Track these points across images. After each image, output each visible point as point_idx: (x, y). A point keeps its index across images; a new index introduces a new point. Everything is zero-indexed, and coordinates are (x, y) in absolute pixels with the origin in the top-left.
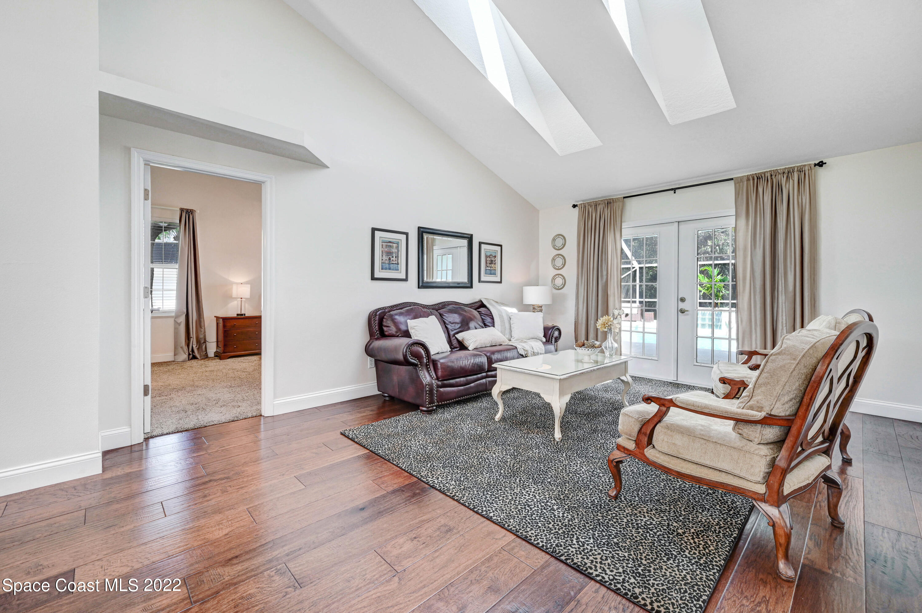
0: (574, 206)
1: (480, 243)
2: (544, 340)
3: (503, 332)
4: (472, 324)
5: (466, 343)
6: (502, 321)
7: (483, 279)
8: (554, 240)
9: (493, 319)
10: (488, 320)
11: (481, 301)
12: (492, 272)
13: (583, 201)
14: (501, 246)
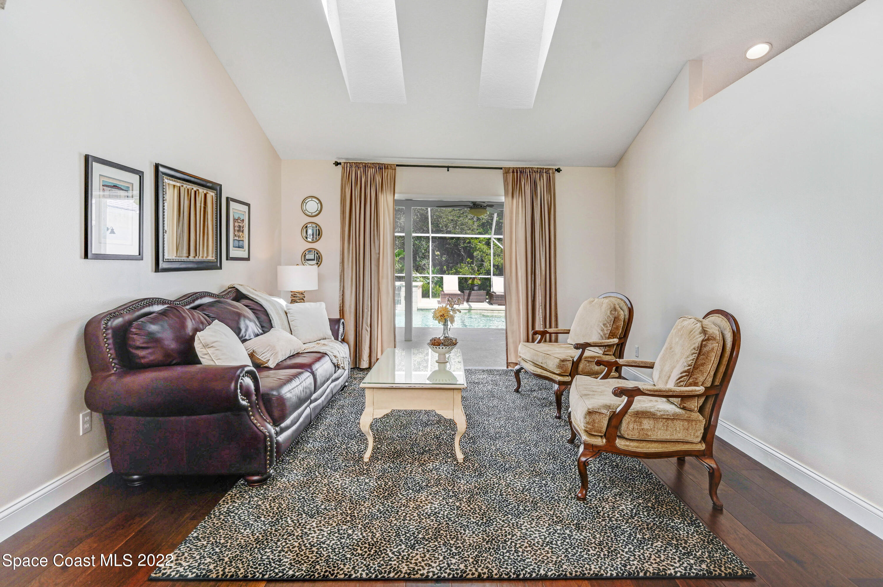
13: (347, 159)
14: (248, 205)
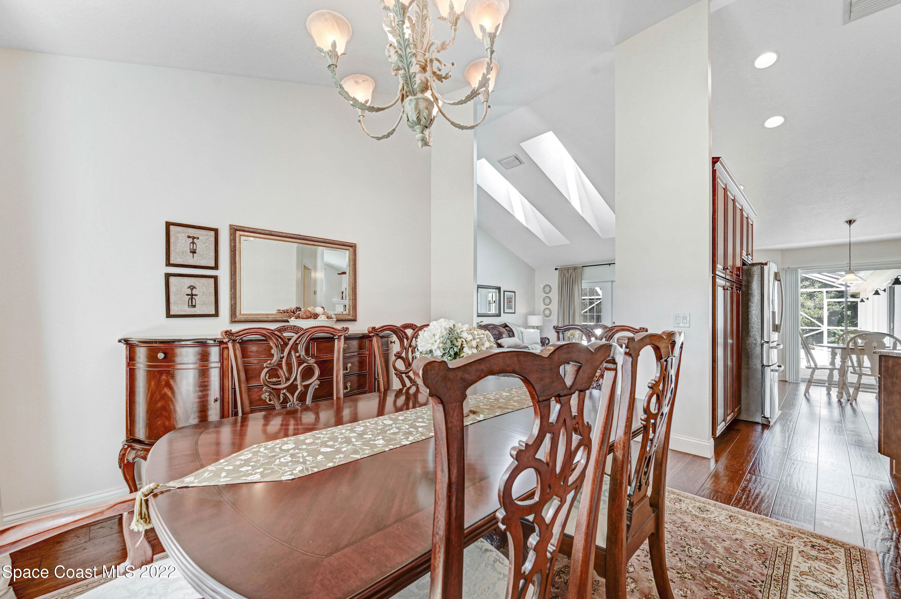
0: (556, 269)
1: (504, 291)
2: (541, 344)
3: (519, 339)
4: (504, 336)
5: (503, 344)
6: (519, 335)
7: (506, 311)
8: (544, 288)
9: (513, 333)
10: (511, 333)
11: (505, 324)
12: (510, 308)
